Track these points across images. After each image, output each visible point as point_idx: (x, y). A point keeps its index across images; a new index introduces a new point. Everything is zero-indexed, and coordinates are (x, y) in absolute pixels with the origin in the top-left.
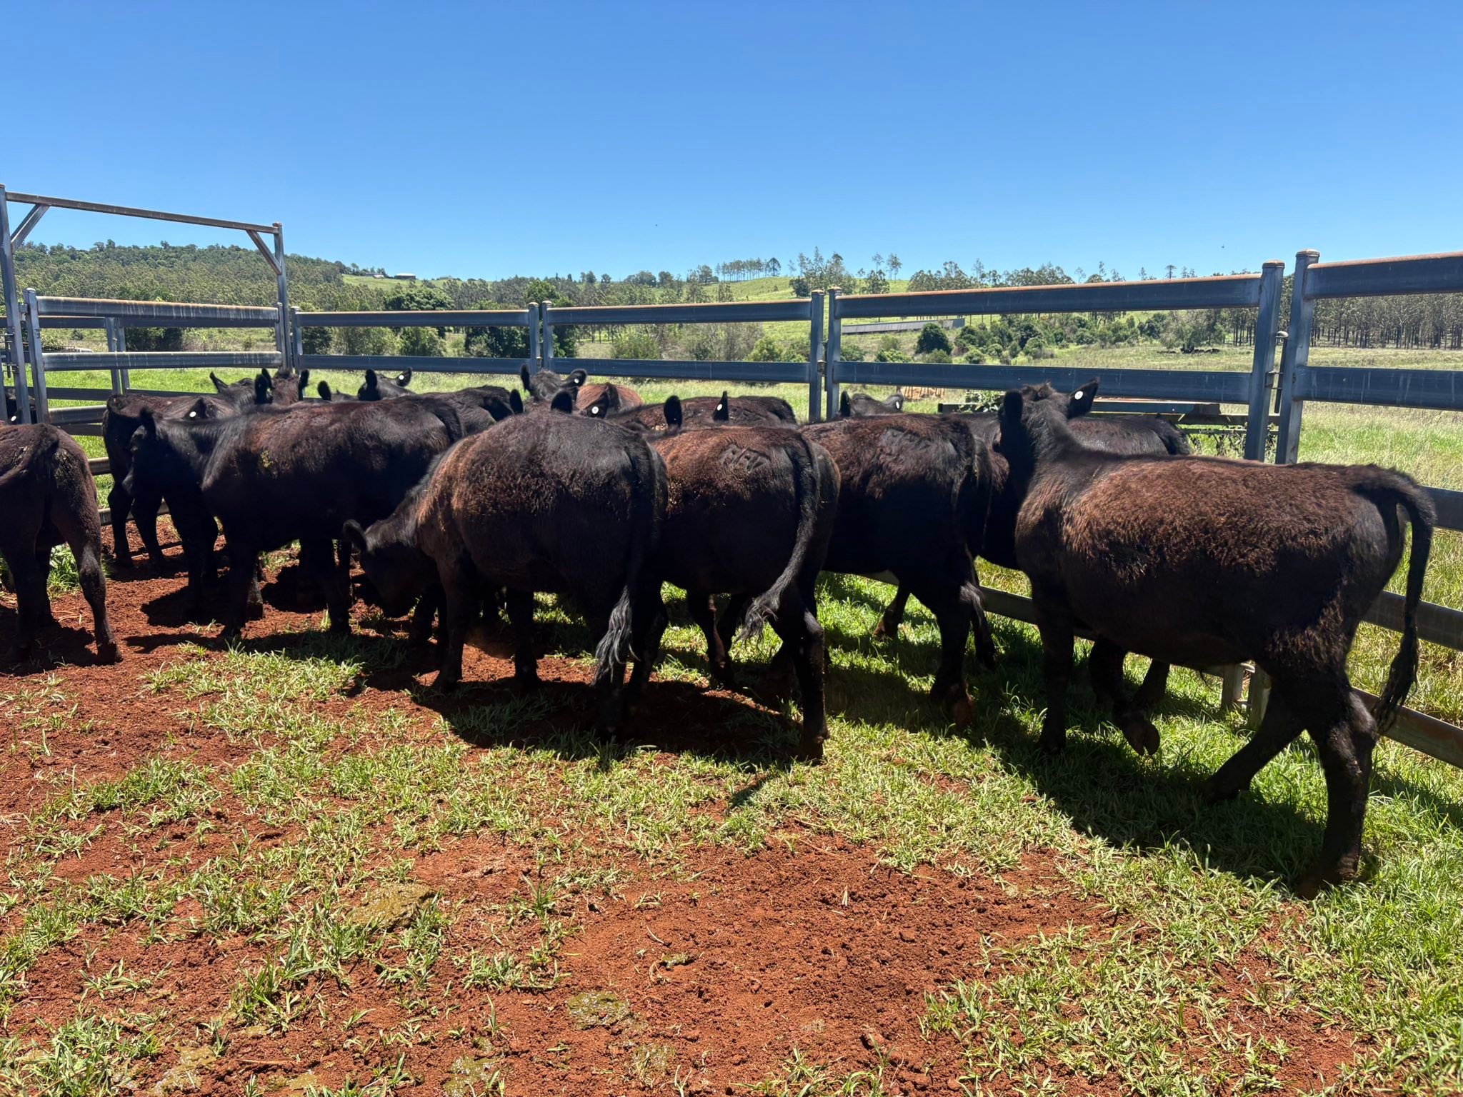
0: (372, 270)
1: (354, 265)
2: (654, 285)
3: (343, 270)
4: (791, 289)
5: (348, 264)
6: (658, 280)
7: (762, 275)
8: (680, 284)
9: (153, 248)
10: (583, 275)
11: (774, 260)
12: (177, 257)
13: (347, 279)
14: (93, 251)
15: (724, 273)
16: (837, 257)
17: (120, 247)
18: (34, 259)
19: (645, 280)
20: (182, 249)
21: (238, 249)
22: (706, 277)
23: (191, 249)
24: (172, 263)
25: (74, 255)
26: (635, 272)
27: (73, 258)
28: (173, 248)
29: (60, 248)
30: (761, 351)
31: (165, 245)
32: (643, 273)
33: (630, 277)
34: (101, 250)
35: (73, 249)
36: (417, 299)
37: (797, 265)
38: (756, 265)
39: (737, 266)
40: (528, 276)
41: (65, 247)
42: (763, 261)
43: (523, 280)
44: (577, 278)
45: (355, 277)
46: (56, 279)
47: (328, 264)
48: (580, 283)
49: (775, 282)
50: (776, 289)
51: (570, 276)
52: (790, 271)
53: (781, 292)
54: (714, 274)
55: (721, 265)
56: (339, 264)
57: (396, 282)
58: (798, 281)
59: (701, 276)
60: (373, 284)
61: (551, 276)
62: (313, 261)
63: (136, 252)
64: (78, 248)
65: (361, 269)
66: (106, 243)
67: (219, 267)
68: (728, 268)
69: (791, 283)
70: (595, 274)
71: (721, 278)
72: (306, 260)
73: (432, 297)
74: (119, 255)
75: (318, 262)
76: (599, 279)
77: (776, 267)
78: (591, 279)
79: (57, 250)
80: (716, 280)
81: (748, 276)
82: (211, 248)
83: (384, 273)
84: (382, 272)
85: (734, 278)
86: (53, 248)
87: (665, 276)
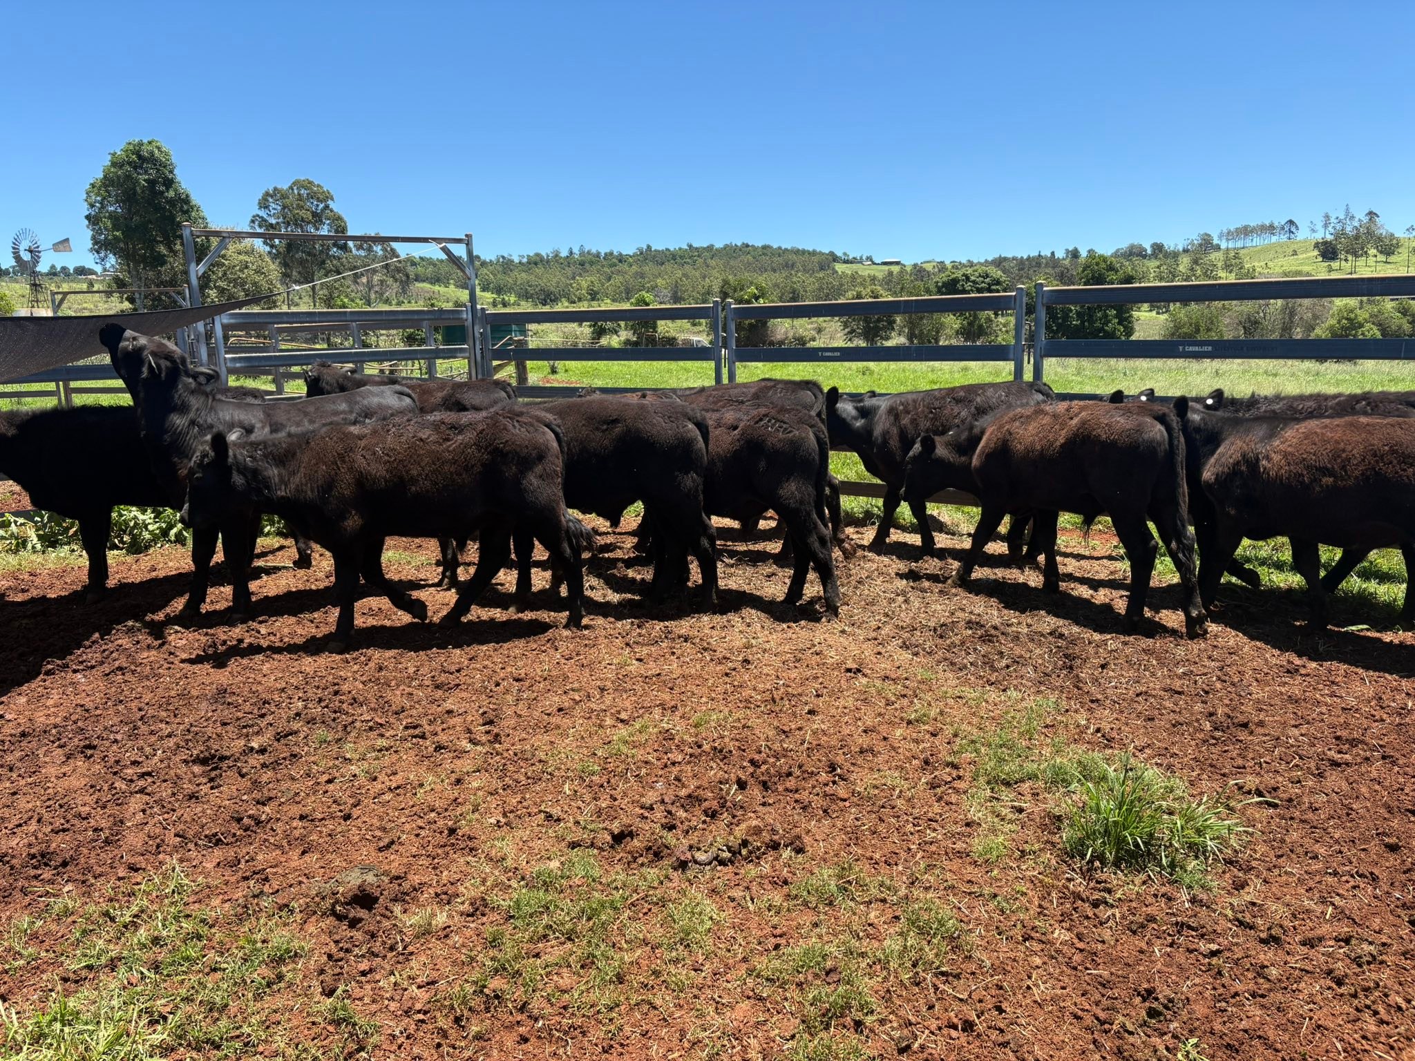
0: (861, 258)
1: (845, 254)
2: (1144, 257)
3: (835, 259)
4: (1316, 253)
5: (839, 254)
6: (1149, 251)
7: (1274, 239)
8: (1175, 255)
9: (680, 249)
10: (1067, 251)
11: (1291, 222)
12: (699, 256)
13: (840, 268)
14: (635, 255)
15: (1228, 240)
16: (1372, 214)
17: (655, 251)
18: (592, 263)
19: (1135, 253)
20: (704, 248)
21: (747, 246)
22: (1207, 244)
23: (710, 248)
24: (695, 262)
25: (621, 259)
26: (1124, 245)
27: (620, 261)
28: (697, 248)
29: (611, 253)
30: (1339, 322)
31: (690, 246)
32: (1132, 246)
33: (1118, 251)
34: (641, 253)
35: (621, 254)
36: (973, 278)
37: (1319, 226)
38: (1271, 229)
39: (1246, 231)
40: (1010, 255)
41: (615, 253)
42: (1276, 224)
43: (1005, 259)
44: (1060, 254)
45: (845, 265)
46: (609, 279)
47: (823, 254)
48: (1063, 259)
49: (1295, 247)
50: (1295, 253)
51: (1053, 253)
52: (1312, 231)
53: (1301, 256)
54: (1216, 241)
55: (1225, 231)
56: (832, 254)
57: (886, 268)
58: (1325, 243)
59: (1200, 245)
60: (865, 271)
61: (1034, 254)
62: (809, 253)
63: (668, 253)
64: (624, 253)
65: (851, 257)
66: (645, 247)
67: (732, 263)
68: (1230, 235)
69: (1317, 245)
70: (1080, 249)
71: (1223, 245)
72: (804, 252)
73: (987, 276)
74: (655, 257)
75: (814, 253)
76: (1084, 253)
77: (1293, 229)
78: (1075, 254)
79: (609, 255)
80: (1218, 248)
81: (1257, 241)
82: (726, 246)
83: (871, 260)
84: (869, 258)
85: (1239, 244)
86: (606, 254)
87: (1158, 248)
